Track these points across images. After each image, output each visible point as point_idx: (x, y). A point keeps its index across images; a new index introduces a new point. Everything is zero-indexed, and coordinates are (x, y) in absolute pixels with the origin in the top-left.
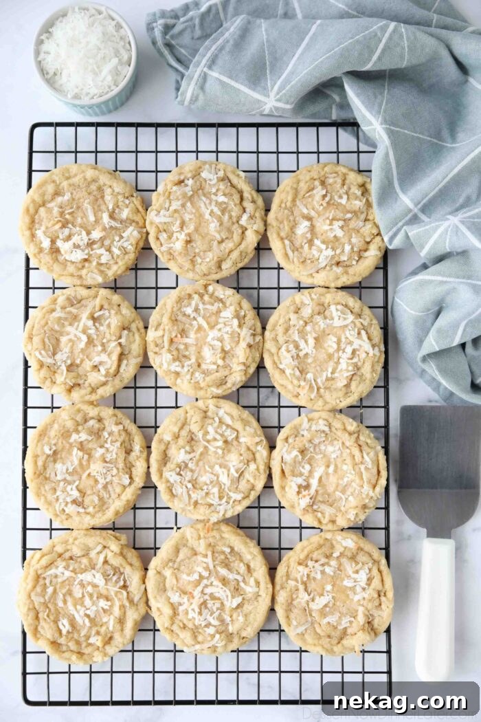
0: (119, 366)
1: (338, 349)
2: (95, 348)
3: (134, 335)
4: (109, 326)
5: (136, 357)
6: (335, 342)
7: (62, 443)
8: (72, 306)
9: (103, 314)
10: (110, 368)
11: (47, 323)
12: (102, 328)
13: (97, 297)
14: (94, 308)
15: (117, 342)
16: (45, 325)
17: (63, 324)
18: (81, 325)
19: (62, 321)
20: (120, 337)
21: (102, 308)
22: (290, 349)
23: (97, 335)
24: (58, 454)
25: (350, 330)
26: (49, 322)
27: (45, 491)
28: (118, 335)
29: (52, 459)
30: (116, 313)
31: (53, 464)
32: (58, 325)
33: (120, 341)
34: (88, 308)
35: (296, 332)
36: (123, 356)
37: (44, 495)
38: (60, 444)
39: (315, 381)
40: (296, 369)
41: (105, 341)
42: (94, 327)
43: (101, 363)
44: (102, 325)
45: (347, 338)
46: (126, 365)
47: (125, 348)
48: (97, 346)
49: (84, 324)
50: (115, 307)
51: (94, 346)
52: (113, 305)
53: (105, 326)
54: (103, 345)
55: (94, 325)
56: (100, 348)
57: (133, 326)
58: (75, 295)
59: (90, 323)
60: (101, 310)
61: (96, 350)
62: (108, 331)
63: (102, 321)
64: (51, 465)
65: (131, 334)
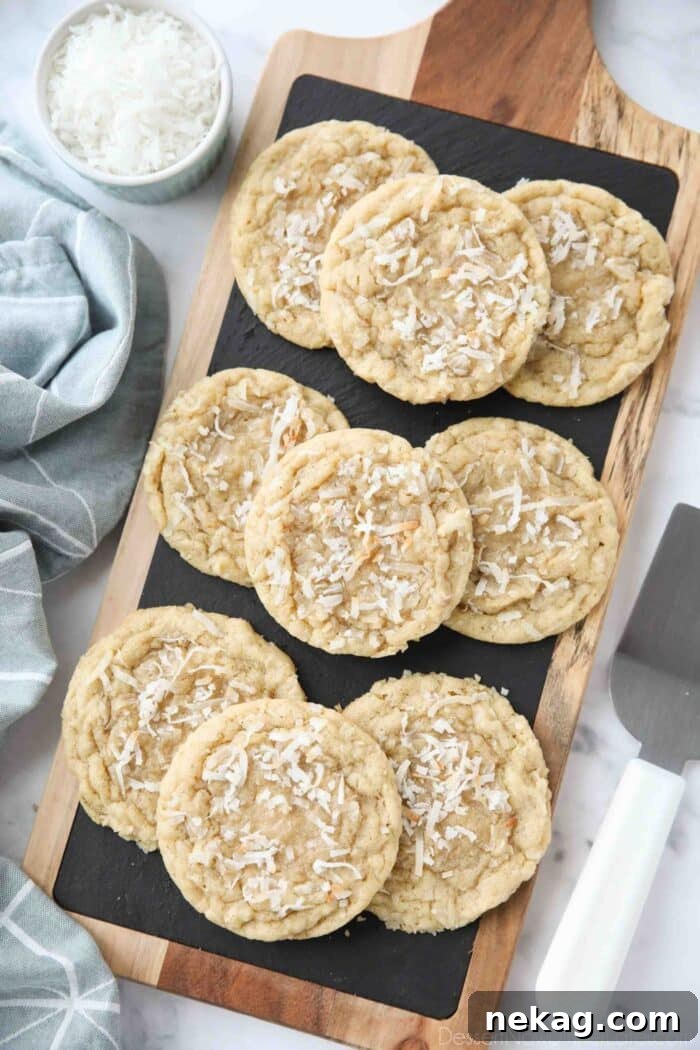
0: (504, 609)
1: (288, 792)
2: (508, 553)
3: (570, 599)
4: (558, 550)
5: (536, 626)
6: (272, 796)
7: (309, 180)
8: (550, 471)
9: (572, 530)
10: (492, 599)
11: (496, 451)
12: (546, 541)
13: (590, 500)
14: (572, 508)
15: (540, 580)
16: (490, 450)
17: (513, 477)
18: (530, 506)
19: (515, 473)
20: (552, 581)
21: (578, 520)
22: (256, 886)
23: (531, 542)
24: (296, 198)
25: (261, 759)
26: (501, 452)
27: (260, 257)
28: (554, 574)
29: (284, 204)
30: (587, 548)
31: (284, 213)
32: (505, 470)
33: (547, 583)
34: (565, 499)
35: (228, 861)
36: (524, 606)
37: (255, 266)
38: (305, 179)
39: (330, 861)
40: (297, 889)
41: (530, 560)
42: (539, 528)
43: (491, 578)
44: (551, 540)
45: (273, 771)
46: (514, 620)
47: (540, 600)
48: (513, 554)
49: (535, 510)
50: (595, 541)
51: (510, 549)
52: (596, 535)
53: (553, 545)
54: (521, 561)
55: (543, 527)
56: (513, 560)
57: (583, 590)
58: (571, 464)
59: (543, 518)
60: (574, 520)
61: (505, 556)
62: (549, 555)
63: (557, 536)
64: (281, 214)
65: (568, 594)
